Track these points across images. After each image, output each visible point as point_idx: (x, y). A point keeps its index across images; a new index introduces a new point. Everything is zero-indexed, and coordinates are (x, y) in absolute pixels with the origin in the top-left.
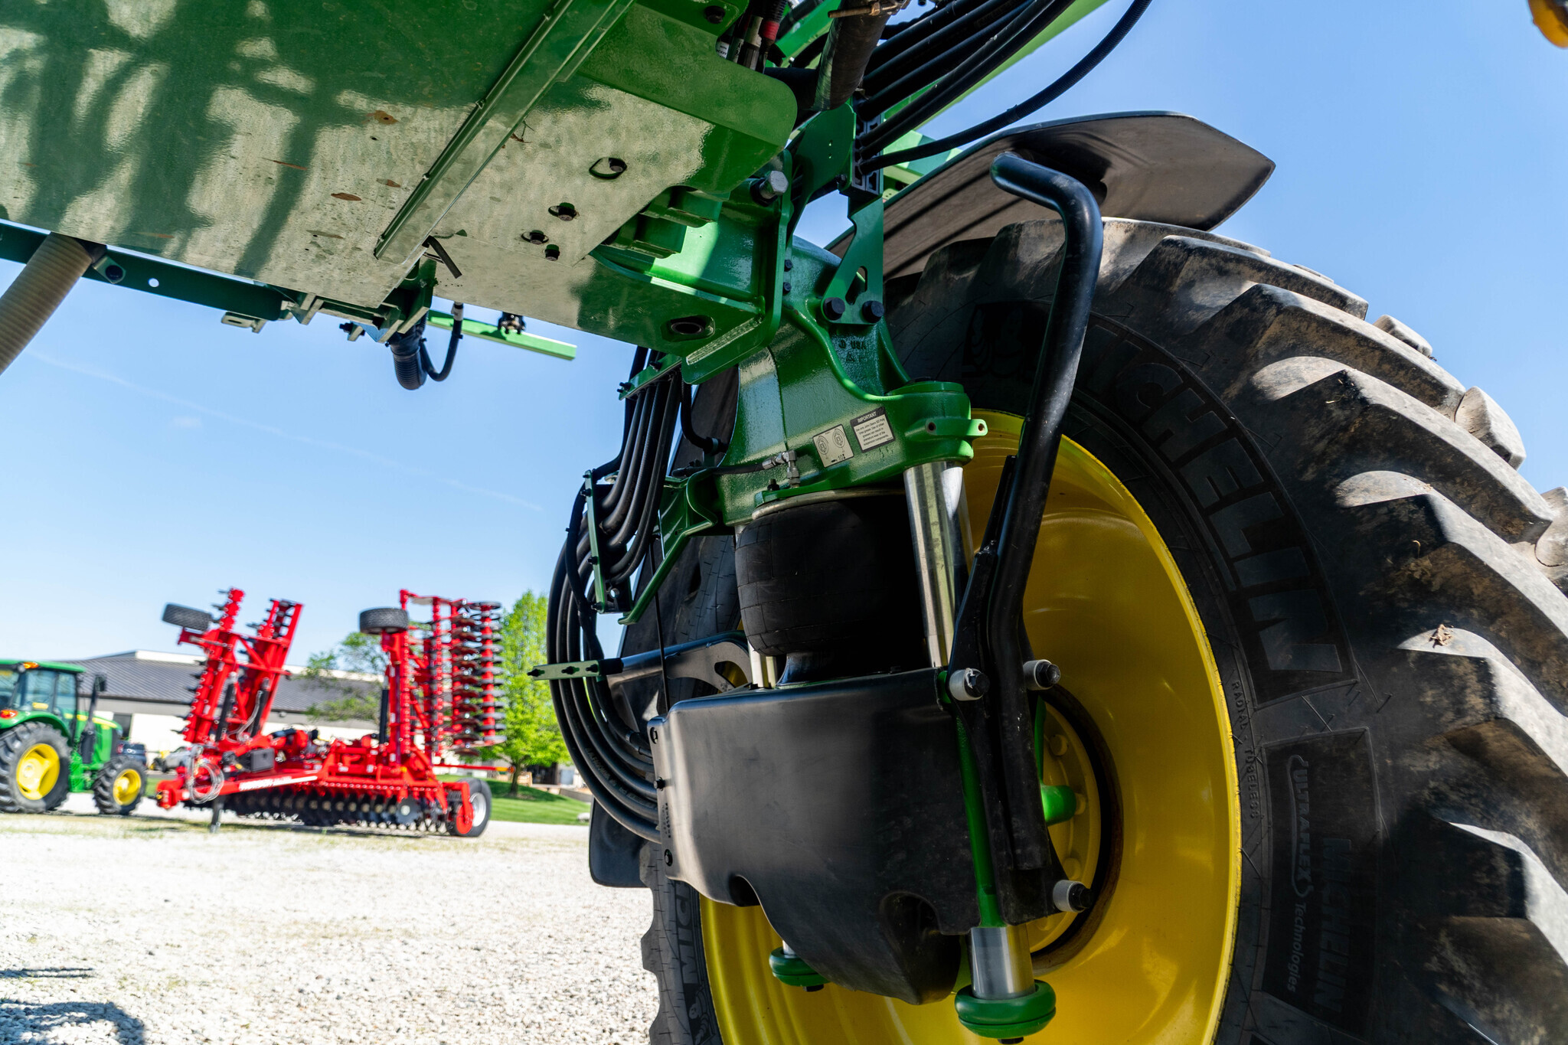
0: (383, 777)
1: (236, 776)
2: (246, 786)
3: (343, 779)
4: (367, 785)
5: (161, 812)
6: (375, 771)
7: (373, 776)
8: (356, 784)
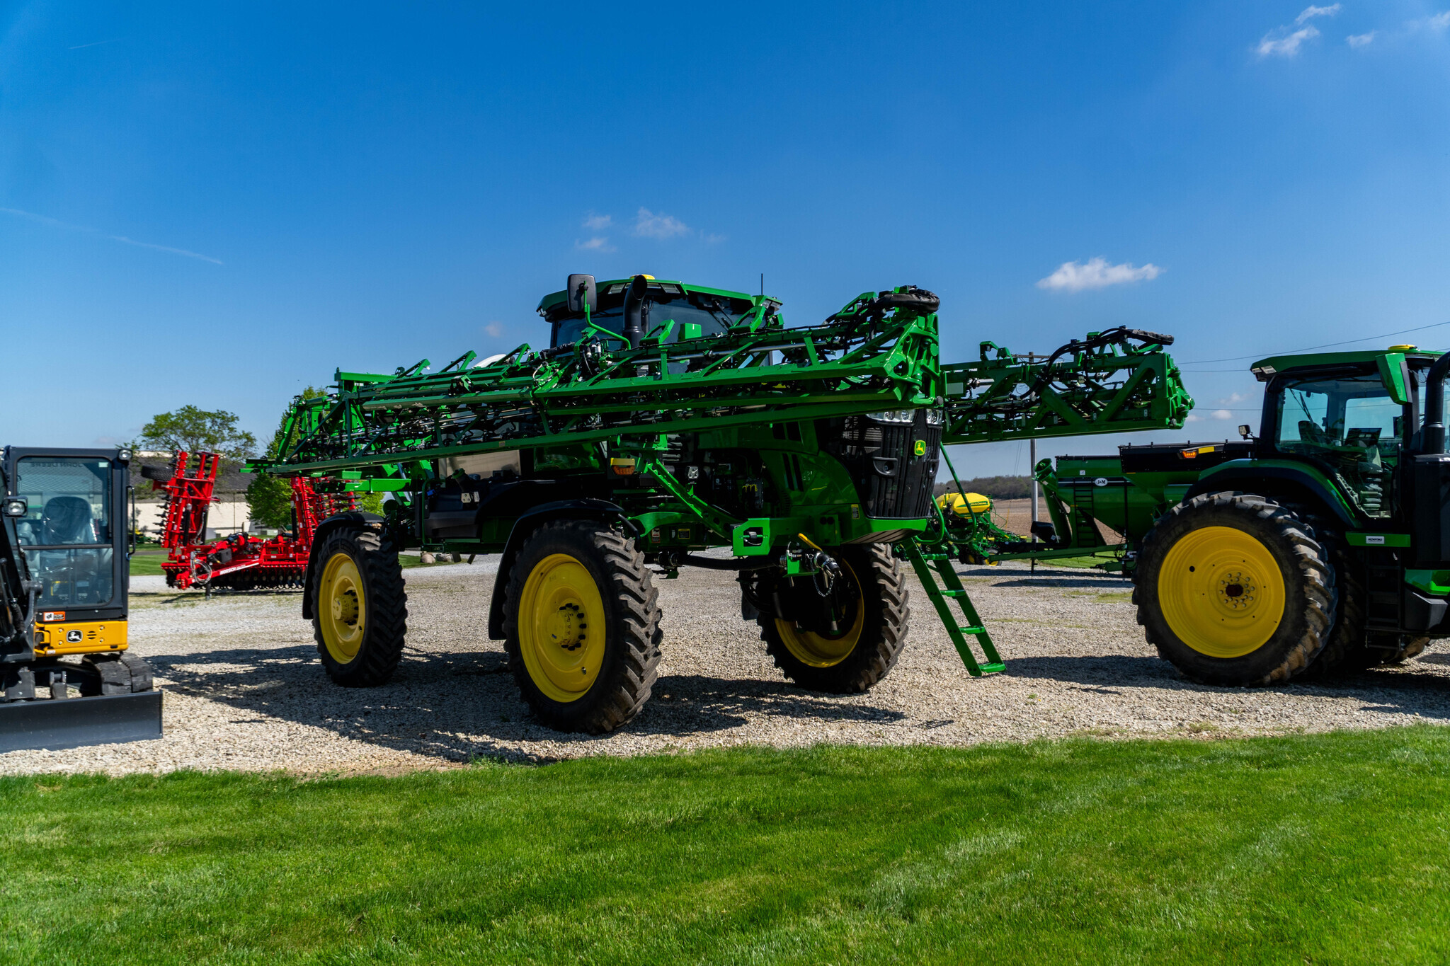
0: (299, 560)
1: (217, 567)
2: (223, 572)
3: (274, 563)
4: (291, 565)
5: (182, 591)
6: (294, 557)
7: (293, 560)
8: (283, 565)
